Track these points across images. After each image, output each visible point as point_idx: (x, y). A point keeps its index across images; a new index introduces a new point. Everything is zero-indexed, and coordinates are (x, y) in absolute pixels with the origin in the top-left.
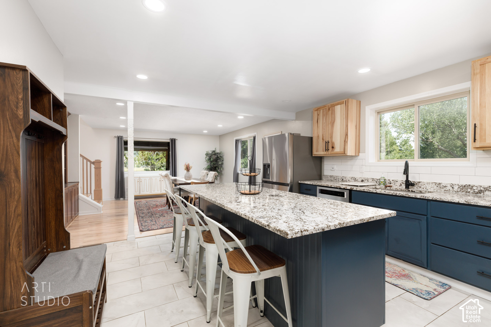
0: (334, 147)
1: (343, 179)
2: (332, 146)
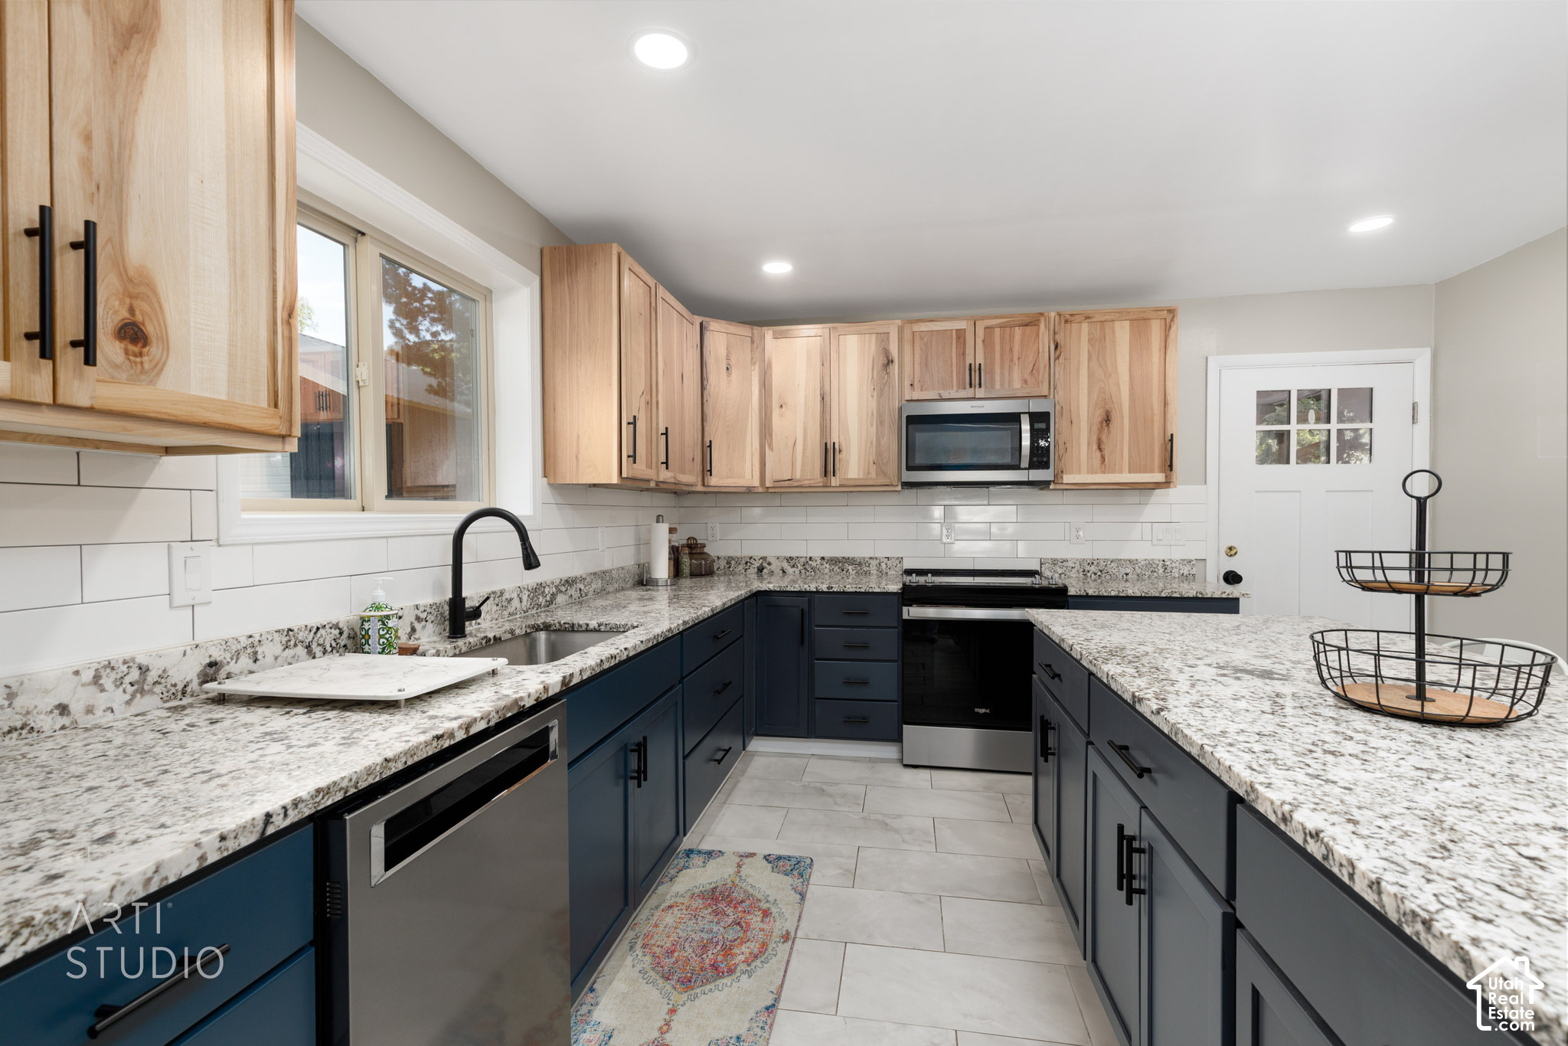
0: (150, 329)
2: (124, 314)
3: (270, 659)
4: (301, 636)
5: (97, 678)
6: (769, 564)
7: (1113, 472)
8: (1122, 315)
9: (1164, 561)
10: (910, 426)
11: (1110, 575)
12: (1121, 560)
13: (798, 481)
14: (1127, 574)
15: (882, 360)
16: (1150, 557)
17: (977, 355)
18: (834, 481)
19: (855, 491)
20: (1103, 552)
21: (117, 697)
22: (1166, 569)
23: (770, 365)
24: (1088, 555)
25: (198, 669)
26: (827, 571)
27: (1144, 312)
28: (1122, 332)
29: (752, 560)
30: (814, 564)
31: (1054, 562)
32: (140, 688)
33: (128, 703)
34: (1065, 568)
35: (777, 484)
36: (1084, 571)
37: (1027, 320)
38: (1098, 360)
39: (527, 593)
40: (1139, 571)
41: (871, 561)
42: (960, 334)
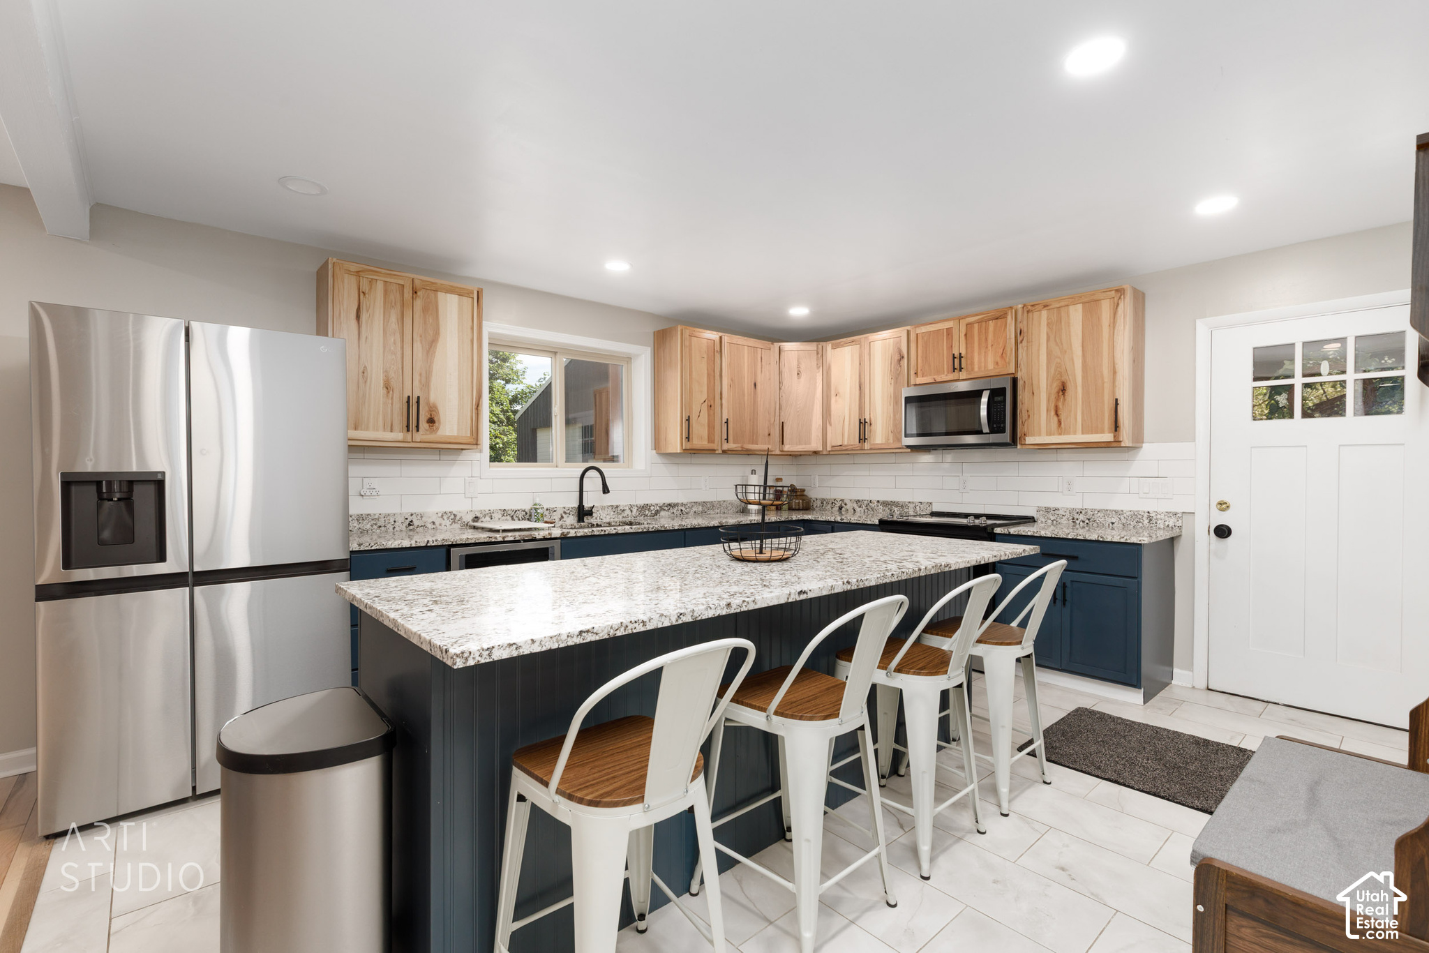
0: (436, 419)
1: (412, 521)
2: (429, 416)
3: (497, 518)
4: (509, 512)
5: (442, 516)
6: (846, 504)
7: (1069, 433)
8: (1074, 300)
9: (1149, 512)
10: (908, 405)
11: (1097, 523)
12: (1107, 510)
13: (845, 446)
14: (1113, 523)
15: (897, 357)
16: (1135, 509)
17: (960, 348)
18: (867, 446)
19: (882, 452)
20: (1091, 503)
21: (448, 522)
22: (1151, 520)
23: (829, 367)
24: (1079, 506)
25: (472, 518)
26: (881, 511)
27: (1094, 295)
28: (1076, 314)
29: (836, 502)
30: (872, 505)
31: (1047, 510)
32: (454, 521)
33: (451, 525)
34: (1056, 516)
35: (834, 449)
36: (1073, 519)
37: (998, 314)
38: (1056, 341)
39: (636, 508)
40: (1124, 521)
41: (909, 505)
42: (949, 331)
